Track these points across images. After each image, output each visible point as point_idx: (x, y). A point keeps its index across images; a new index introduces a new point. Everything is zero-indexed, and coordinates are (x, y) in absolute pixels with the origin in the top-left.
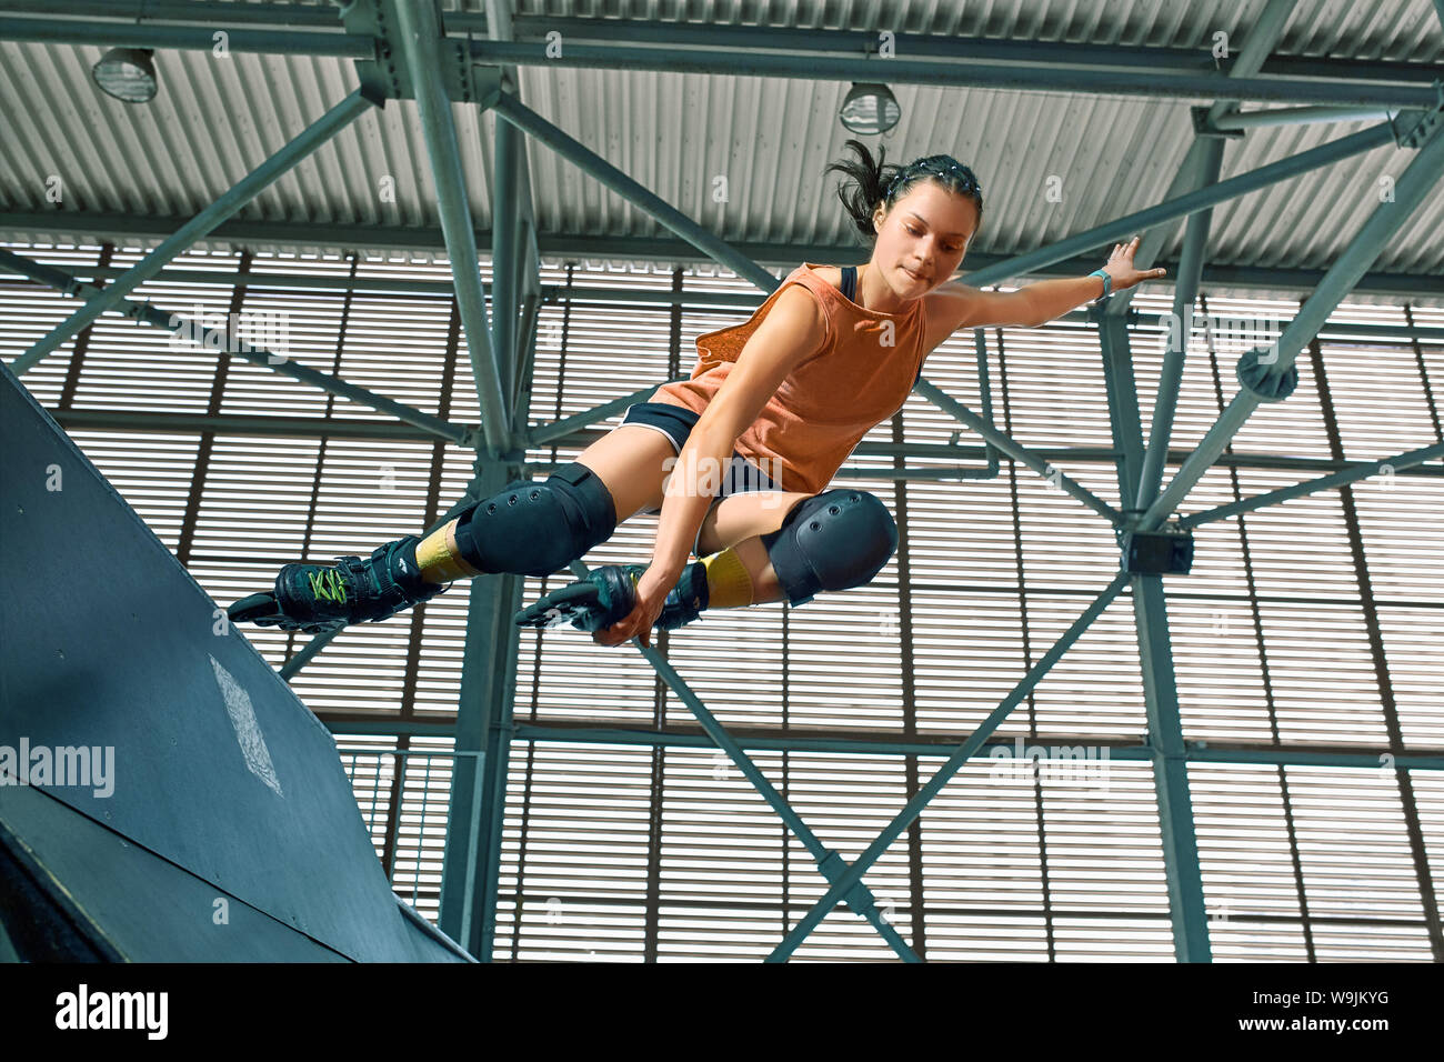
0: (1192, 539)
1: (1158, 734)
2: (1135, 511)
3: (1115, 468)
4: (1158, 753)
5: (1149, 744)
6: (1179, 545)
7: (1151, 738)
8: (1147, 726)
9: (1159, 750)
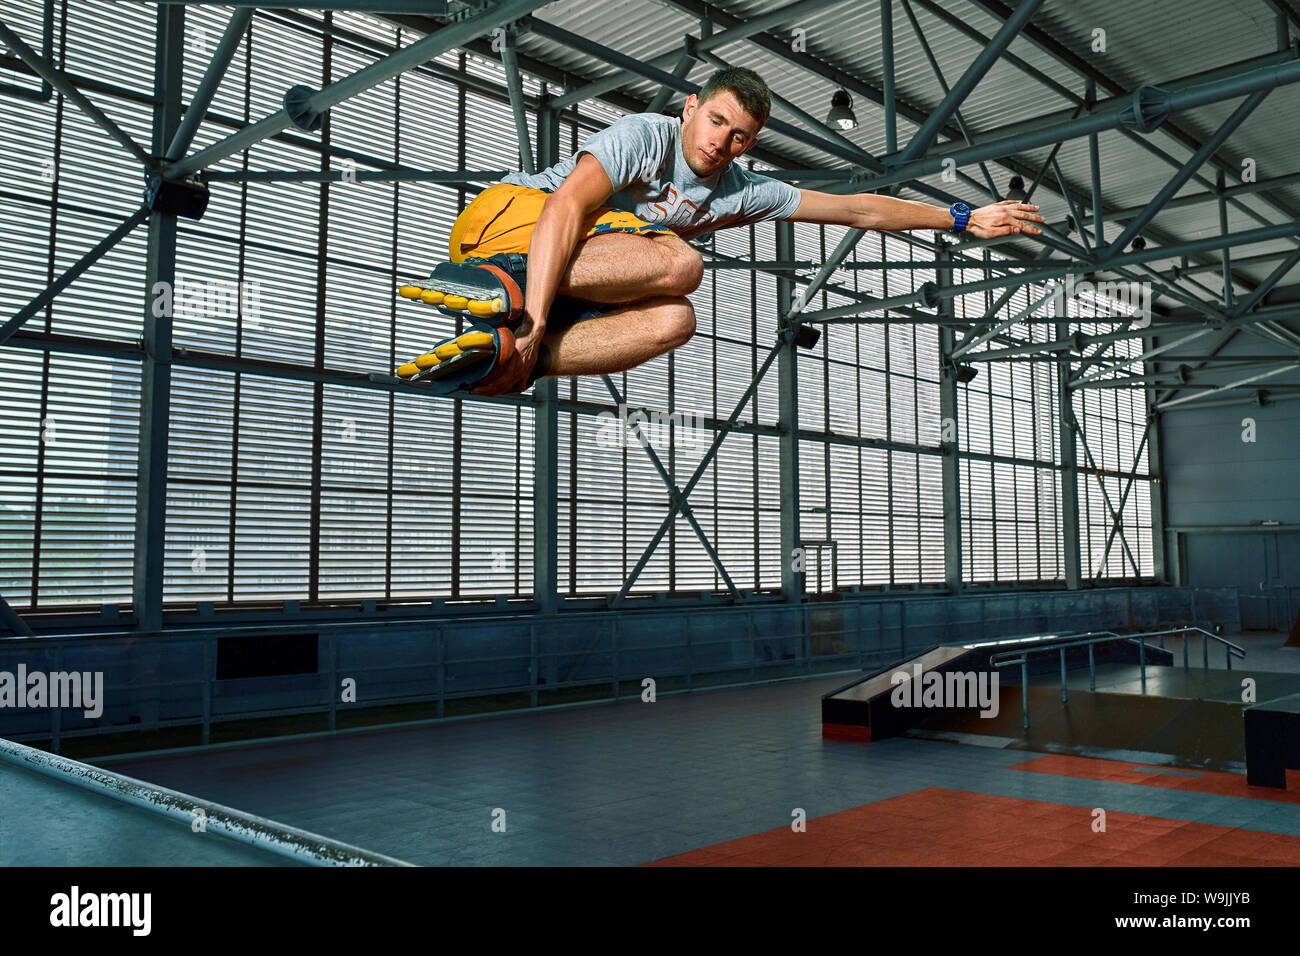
0: (209, 194)
1: (153, 342)
2: (164, 159)
3: (152, 110)
4: (149, 356)
5: (143, 349)
6: (197, 196)
7: (146, 344)
8: (143, 333)
9: (151, 354)
